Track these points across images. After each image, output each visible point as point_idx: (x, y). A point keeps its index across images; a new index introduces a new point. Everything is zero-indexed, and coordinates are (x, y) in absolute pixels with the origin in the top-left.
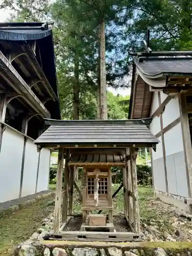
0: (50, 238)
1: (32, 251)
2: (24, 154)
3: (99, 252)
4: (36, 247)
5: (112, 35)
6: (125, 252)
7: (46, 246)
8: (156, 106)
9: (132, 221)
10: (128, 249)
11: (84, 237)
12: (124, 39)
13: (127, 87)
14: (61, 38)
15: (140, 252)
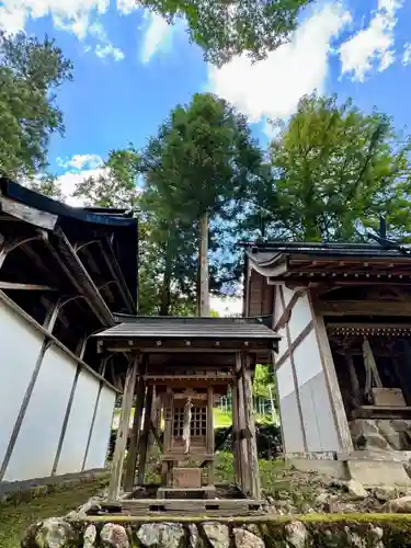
0: (100, 513)
1: (61, 531)
2: (72, 394)
3: (188, 532)
4: (71, 523)
5: (216, 230)
6: (235, 530)
7: (89, 523)
8: (279, 312)
9: (247, 487)
10: (239, 524)
11: (162, 508)
12: (234, 235)
13: (239, 297)
14: (149, 233)
15: (260, 529)
